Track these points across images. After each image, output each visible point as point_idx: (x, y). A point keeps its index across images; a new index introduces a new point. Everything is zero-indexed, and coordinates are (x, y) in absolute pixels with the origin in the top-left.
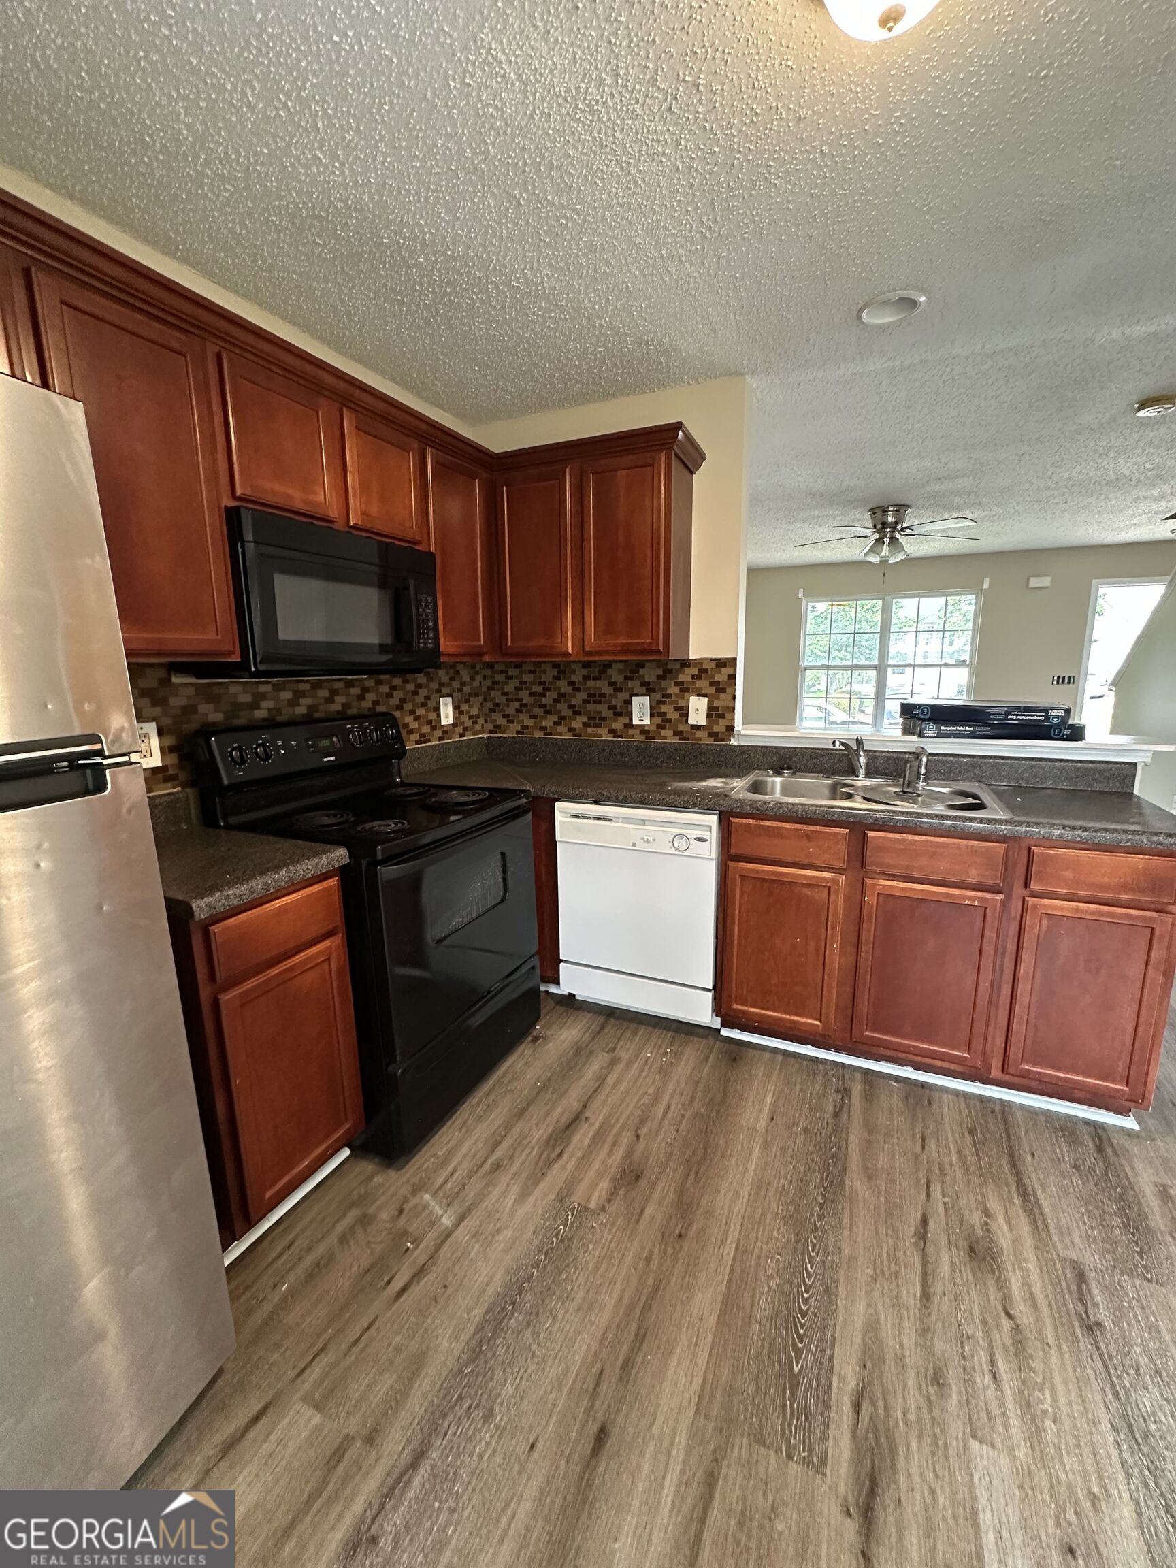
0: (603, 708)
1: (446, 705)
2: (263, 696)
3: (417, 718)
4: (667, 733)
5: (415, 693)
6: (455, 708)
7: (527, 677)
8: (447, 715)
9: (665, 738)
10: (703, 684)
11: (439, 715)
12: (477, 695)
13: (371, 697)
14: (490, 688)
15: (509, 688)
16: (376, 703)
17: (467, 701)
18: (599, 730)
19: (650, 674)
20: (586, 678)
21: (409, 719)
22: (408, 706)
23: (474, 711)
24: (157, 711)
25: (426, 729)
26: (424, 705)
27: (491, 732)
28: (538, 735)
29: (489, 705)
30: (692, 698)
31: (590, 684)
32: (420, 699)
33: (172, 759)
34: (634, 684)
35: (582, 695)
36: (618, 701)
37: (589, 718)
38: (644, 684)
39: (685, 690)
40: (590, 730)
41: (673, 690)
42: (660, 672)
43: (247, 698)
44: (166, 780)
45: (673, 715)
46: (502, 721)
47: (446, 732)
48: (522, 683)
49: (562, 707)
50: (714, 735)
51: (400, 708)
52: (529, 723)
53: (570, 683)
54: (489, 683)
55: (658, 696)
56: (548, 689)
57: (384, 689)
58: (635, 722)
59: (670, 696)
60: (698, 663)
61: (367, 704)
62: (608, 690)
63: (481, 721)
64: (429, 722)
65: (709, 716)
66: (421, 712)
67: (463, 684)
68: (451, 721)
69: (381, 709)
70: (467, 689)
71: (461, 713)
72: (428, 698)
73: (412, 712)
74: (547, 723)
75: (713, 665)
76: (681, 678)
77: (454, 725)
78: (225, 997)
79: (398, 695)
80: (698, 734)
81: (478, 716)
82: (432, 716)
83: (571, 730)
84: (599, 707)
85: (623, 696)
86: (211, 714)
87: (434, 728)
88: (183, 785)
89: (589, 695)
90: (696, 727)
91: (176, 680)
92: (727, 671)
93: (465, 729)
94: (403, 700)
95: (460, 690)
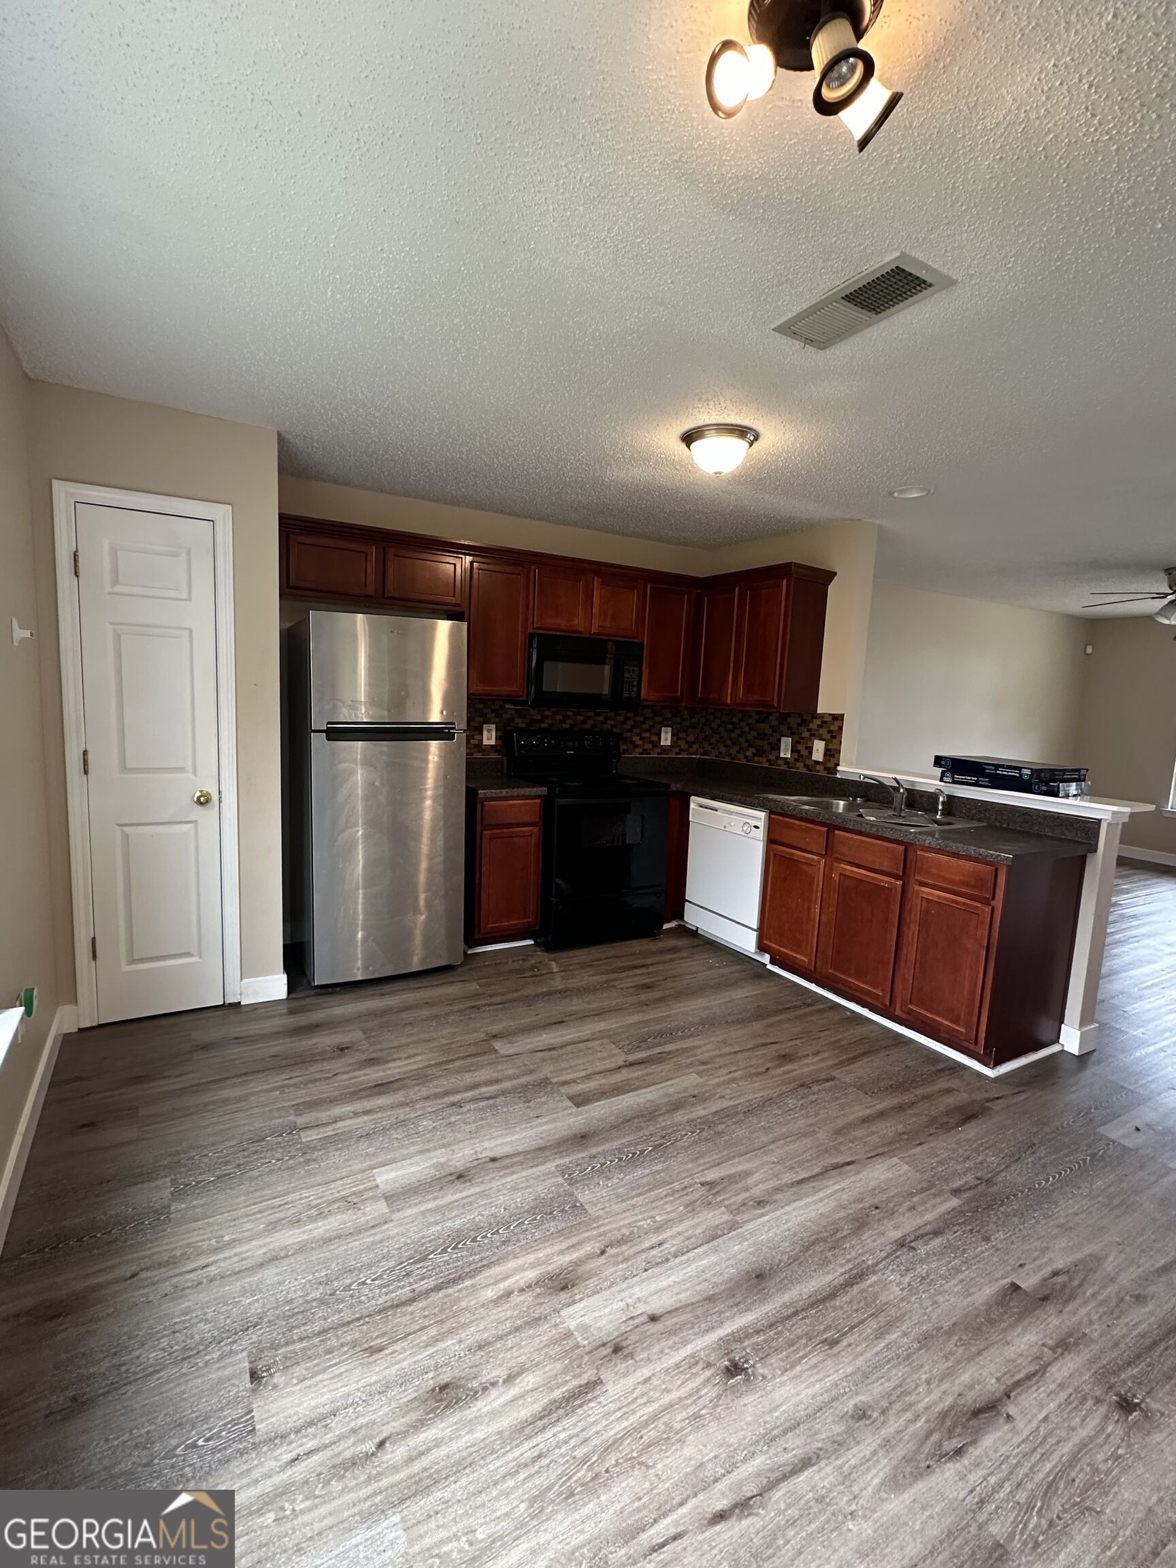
0: (764, 744)
1: (666, 733)
2: (547, 717)
3: (642, 739)
4: (799, 765)
5: (643, 723)
6: (673, 735)
7: (725, 718)
8: (666, 739)
9: (798, 768)
10: (823, 731)
11: (660, 739)
12: (694, 728)
13: (611, 722)
14: (704, 724)
15: (714, 725)
16: (614, 726)
17: (685, 731)
18: (761, 759)
19: (793, 721)
20: (757, 721)
21: (636, 738)
22: (637, 730)
23: (691, 739)
24: (497, 720)
25: (649, 746)
26: (648, 731)
27: (702, 754)
28: (727, 759)
29: (702, 735)
30: (816, 741)
31: (759, 725)
32: (646, 726)
33: (500, 742)
34: (784, 728)
35: (754, 734)
36: (773, 740)
37: (757, 750)
38: (790, 728)
39: (813, 735)
40: (756, 759)
41: (806, 734)
42: (799, 720)
43: (539, 717)
44: (496, 751)
45: (804, 752)
46: (708, 748)
47: (664, 750)
48: (722, 722)
49: (742, 740)
50: (826, 769)
51: (630, 730)
52: (723, 750)
53: (748, 725)
54: (703, 720)
55: (797, 737)
56: (735, 728)
57: (621, 718)
58: (782, 755)
59: (803, 738)
60: (822, 716)
61: (607, 726)
62: (769, 731)
63: (695, 746)
64: (651, 742)
65: (825, 755)
66: (646, 735)
67: (683, 720)
68: (669, 743)
69: (616, 730)
70: (686, 724)
71: (679, 739)
72: (652, 727)
73: (638, 734)
74: (733, 751)
75: (830, 719)
76: (811, 726)
77: (671, 746)
78: (485, 832)
79: (630, 722)
80: (818, 767)
81: (694, 743)
82: (655, 738)
83: (746, 757)
84: (761, 743)
85: (776, 735)
86: (520, 723)
87: (654, 746)
88: (503, 755)
89: (758, 734)
90: (817, 763)
91: (508, 706)
92: (837, 723)
93: (681, 750)
94: (633, 727)
95: (679, 723)
